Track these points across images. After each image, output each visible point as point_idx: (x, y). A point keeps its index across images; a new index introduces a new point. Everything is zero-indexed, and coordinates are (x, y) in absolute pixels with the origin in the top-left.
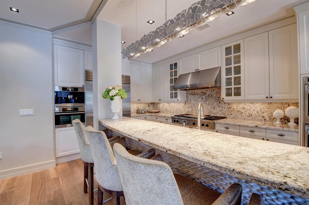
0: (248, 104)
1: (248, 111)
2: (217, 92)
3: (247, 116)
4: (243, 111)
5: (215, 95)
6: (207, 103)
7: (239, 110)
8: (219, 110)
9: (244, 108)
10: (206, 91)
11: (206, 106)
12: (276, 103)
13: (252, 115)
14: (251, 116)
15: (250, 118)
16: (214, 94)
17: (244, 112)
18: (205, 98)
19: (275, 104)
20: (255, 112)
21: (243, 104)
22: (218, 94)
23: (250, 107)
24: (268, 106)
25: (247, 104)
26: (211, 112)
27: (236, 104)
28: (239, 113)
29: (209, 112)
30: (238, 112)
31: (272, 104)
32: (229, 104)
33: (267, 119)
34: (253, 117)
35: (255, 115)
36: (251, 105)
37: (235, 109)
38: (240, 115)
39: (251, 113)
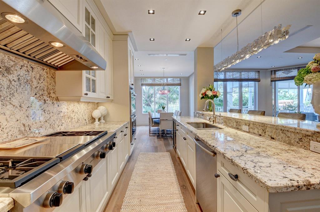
1: (77, 115)
2: (40, 76)
5: (35, 83)
6: (15, 102)
7: (69, 114)
8: (45, 120)
10: (12, 63)
11: (13, 114)
16: (34, 80)
18: (8, 87)
21: (72, 105)
22: (42, 81)
23: (78, 108)
26: (27, 129)
29: (23, 129)
32: (58, 106)
33: (87, 121)
34: (80, 122)
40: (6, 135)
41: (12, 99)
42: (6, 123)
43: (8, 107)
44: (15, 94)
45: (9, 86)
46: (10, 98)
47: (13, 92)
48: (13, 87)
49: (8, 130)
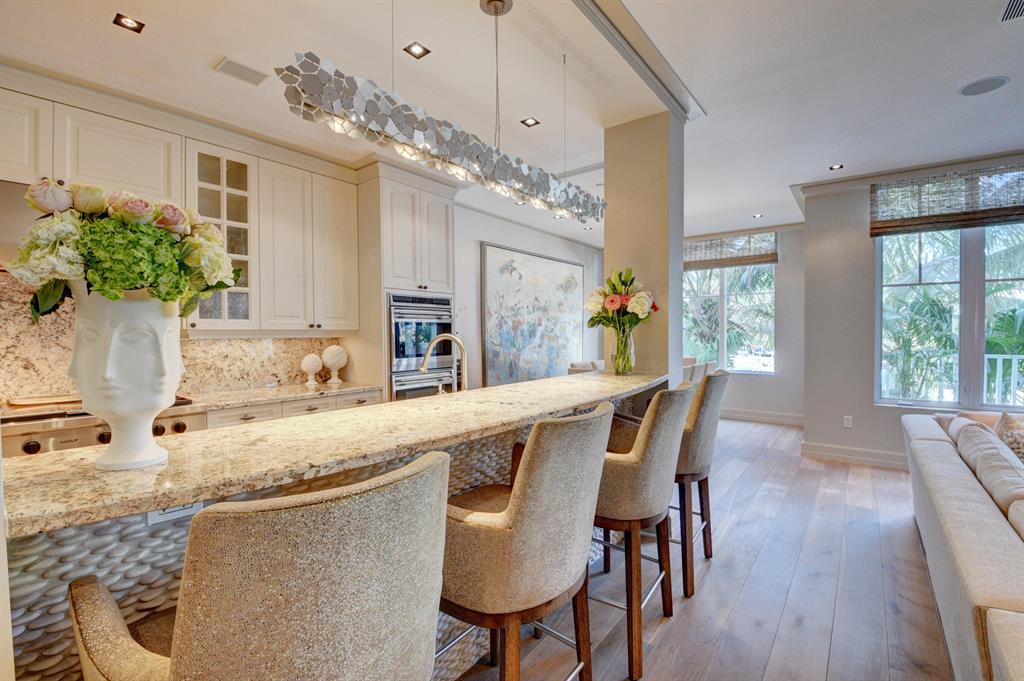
0: (236, 344)
1: (239, 363)
3: (236, 378)
4: (225, 365)
7: (210, 362)
9: (227, 356)
12: (299, 339)
13: (248, 375)
14: (245, 376)
15: (243, 383)
17: (226, 368)
19: (298, 342)
20: (257, 366)
21: (223, 344)
23: (243, 350)
24: (284, 347)
25: (233, 342)
27: (202, 344)
28: (212, 372)
30: (209, 369)
31: (293, 342)
33: (283, 377)
34: (251, 378)
35: (255, 374)
36: (245, 345)
37: (198, 361)
38: (214, 378)
39: (247, 369)
40: (48, 387)
41: (61, 338)
42: (49, 371)
43: (52, 349)
44: (67, 331)
45: (56, 320)
46: (57, 338)
47: (62, 328)
48: (63, 322)
49: (52, 381)
